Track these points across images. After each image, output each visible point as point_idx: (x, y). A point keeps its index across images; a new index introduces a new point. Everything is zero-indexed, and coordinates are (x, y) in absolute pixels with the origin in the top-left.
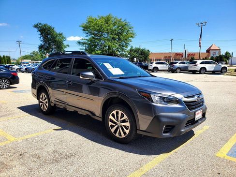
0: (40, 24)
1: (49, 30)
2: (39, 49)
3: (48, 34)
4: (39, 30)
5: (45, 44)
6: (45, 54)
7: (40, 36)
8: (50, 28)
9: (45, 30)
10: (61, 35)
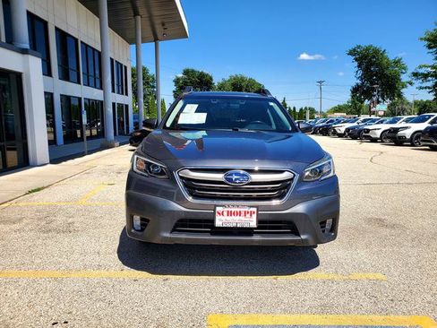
0: (359, 47)
1: (374, 57)
2: (353, 92)
3: (372, 65)
4: (356, 60)
5: (363, 83)
6: (362, 102)
7: (357, 69)
8: (376, 51)
9: (366, 57)
10: (397, 62)
